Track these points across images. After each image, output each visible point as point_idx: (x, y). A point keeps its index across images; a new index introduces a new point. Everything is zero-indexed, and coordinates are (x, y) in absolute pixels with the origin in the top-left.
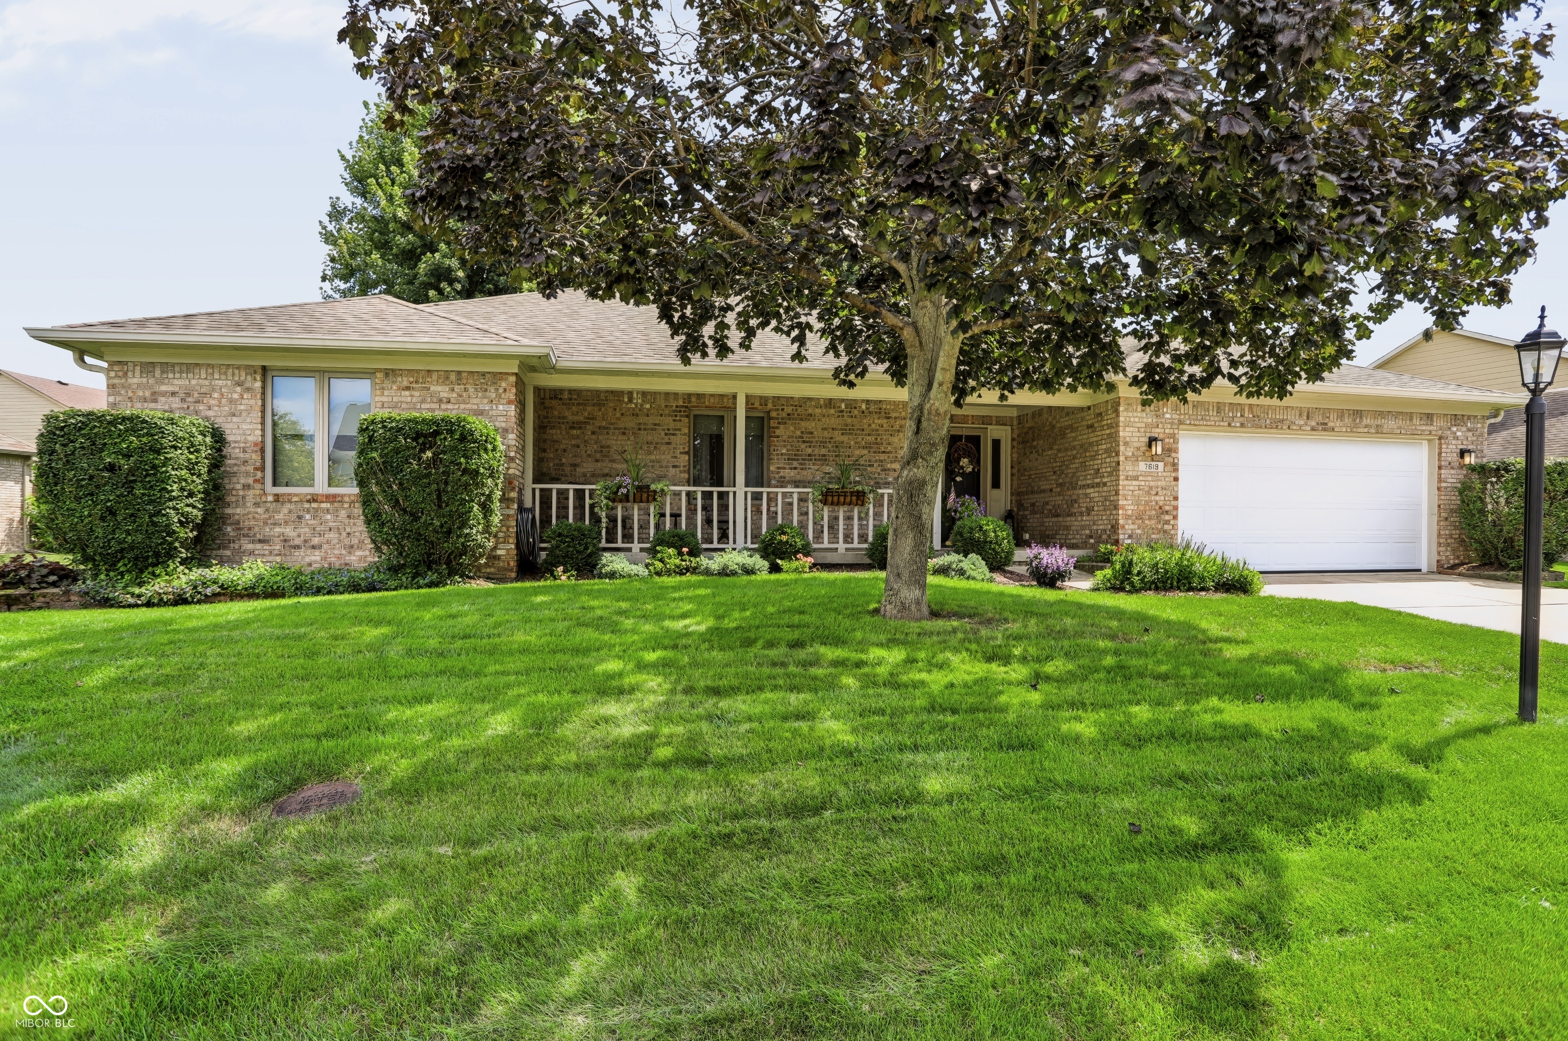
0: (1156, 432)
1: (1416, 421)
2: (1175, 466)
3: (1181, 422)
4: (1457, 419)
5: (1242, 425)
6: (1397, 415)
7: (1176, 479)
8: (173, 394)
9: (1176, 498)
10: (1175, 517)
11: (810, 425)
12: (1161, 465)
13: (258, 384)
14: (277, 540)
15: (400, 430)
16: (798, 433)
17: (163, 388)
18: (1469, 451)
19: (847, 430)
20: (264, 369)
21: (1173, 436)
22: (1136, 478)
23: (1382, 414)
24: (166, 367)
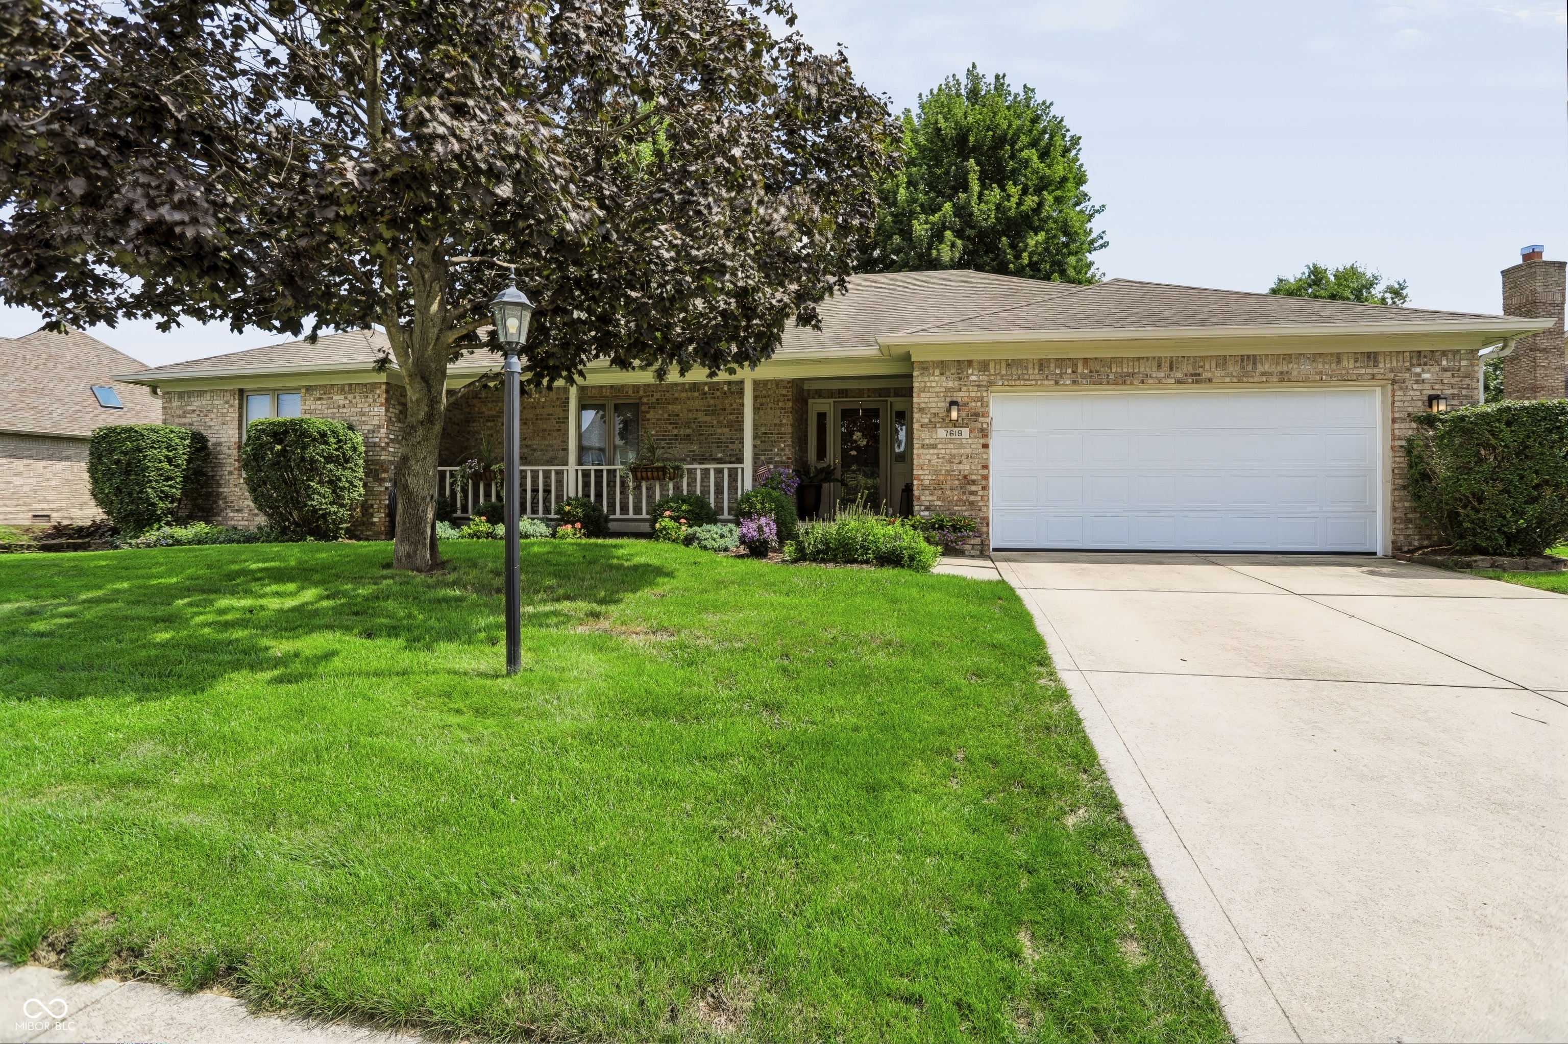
0: (959, 396)
1: (1350, 364)
2: (984, 433)
3: (991, 384)
4: (1421, 357)
5: (1074, 382)
6: (1315, 357)
7: (986, 446)
8: (194, 411)
9: (985, 467)
10: (985, 488)
11: (676, 408)
12: (965, 432)
13: (237, 402)
14: (246, 510)
15: (264, 430)
16: (666, 416)
17: (189, 408)
18: (1437, 397)
19: (710, 411)
20: (241, 391)
21: (981, 399)
22: (934, 446)
23: (1288, 358)
24: (190, 394)
